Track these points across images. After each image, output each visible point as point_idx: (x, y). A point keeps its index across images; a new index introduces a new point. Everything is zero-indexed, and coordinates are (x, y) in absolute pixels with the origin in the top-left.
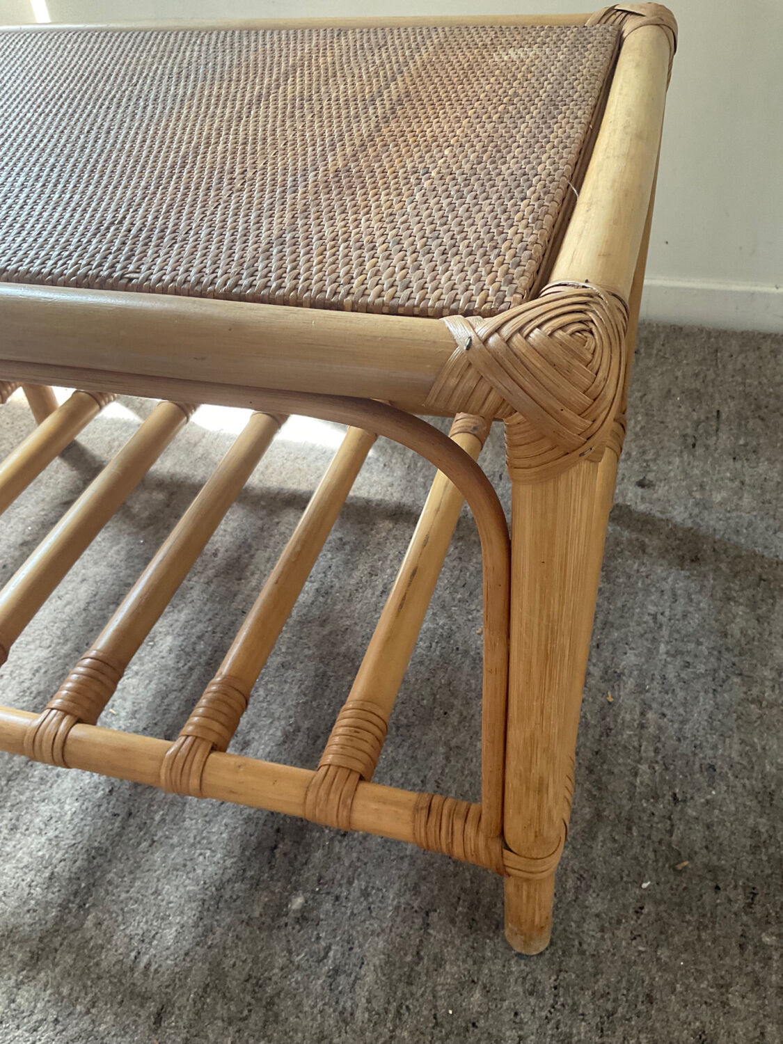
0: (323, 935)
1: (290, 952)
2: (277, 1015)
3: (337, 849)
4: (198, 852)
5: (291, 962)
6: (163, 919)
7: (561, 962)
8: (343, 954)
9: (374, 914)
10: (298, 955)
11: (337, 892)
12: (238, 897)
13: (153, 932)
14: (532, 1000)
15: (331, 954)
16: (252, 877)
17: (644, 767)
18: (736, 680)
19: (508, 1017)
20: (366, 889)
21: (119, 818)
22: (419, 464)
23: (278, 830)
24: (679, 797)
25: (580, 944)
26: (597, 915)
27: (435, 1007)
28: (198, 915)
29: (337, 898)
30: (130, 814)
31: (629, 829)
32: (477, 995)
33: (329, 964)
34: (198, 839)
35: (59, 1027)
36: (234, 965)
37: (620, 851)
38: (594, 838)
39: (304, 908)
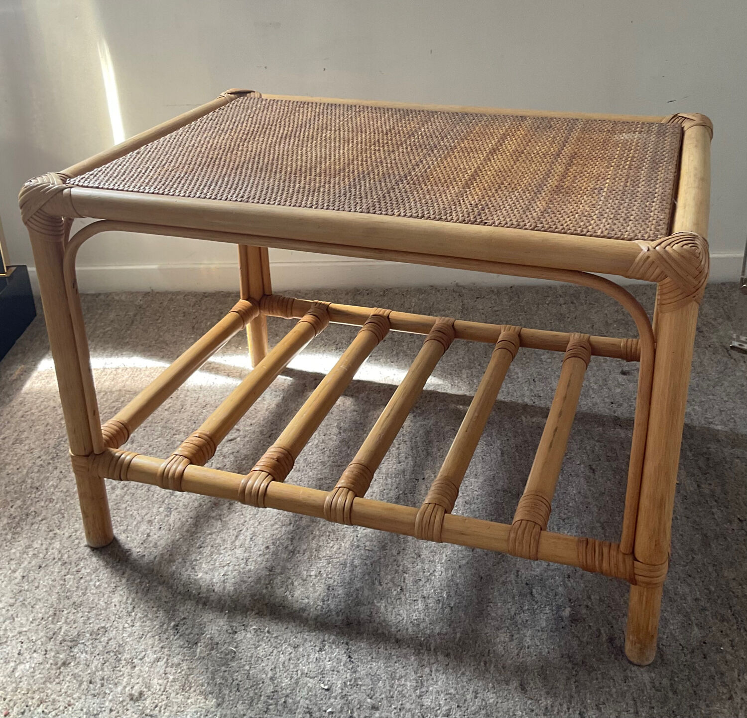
0: (591, 624)
1: (577, 637)
2: (591, 667)
3: (570, 585)
4: (485, 606)
5: (582, 642)
6: (488, 642)
7: (729, 604)
8: (609, 629)
9: (613, 608)
10: (584, 637)
11: (585, 603)
12: (527, 621)
13: (487, 650)
14: (725, 623)
15: (602, 632)
16: (528, 609)
17: (714, 510)
18: (737, 460)
19: (719, 634)
20: (600, 598)
21: (419, 602)
22: (475, 381)
23: (527, 584)
24: (741, 518)
25: (733, 593)
26: (734, 579)
27: (677, 640)
28: (508, 635)
29: (587, 606)
30: (424, 598)
31: (725, 538)
32: (696, 629)
33: (604, 638)
34: (480, 599)
35: (463, 709)
36: (549, 652)
37: (727, 549)
38: (710, 546)
39: (571, 615)
